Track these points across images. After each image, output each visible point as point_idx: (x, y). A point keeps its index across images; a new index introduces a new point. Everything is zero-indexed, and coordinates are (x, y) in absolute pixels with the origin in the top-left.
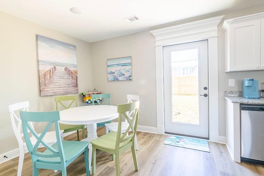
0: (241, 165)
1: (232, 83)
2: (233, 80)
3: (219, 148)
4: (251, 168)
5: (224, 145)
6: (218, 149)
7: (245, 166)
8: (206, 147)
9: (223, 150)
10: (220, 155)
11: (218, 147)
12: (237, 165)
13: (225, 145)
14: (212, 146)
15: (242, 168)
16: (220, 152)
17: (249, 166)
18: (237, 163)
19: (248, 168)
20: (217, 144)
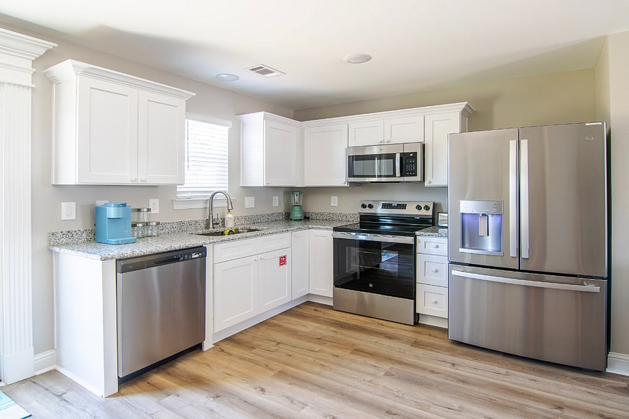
0: (123, 395)
1: (69, 211)
2: (73, 204)
3: (47, 389)
4: (141, 388)
5: (53, 374)
6: (45, 391)
7: (131, 393)
8: (7, 407)
9: (60, 389)
10: (63, 403)
11: (42, 386)
12: (115, 401)
13: (55, 371)
14: (24, 394)
15: (129, 402)
16: (57, 398)
17: (136, 387)
18: (113, 398)
19: (138, 392)
20: (32, 381)
